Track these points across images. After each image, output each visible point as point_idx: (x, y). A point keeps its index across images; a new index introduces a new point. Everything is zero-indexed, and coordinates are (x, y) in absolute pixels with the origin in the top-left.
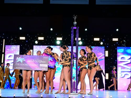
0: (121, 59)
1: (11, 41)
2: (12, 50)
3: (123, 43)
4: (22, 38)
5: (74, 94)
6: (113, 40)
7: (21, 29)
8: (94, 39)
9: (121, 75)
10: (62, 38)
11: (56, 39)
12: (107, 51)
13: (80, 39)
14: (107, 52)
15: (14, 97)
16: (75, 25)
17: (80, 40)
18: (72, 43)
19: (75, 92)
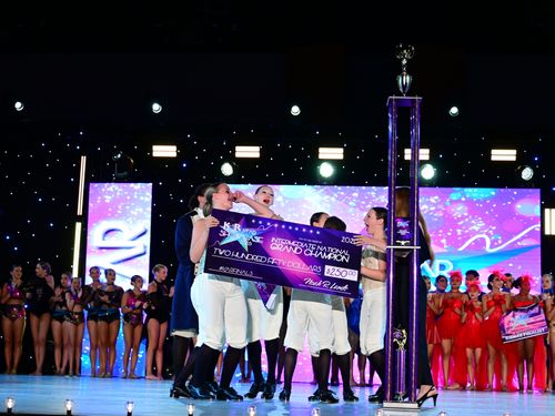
4: (165, 152)
8: (494, 152)
10: (341, 150)
11: (318, 153)
14: (552, 215)
15: (130, 414)
16: (404, 87)
17: (427, 158)
18: (392, 174)
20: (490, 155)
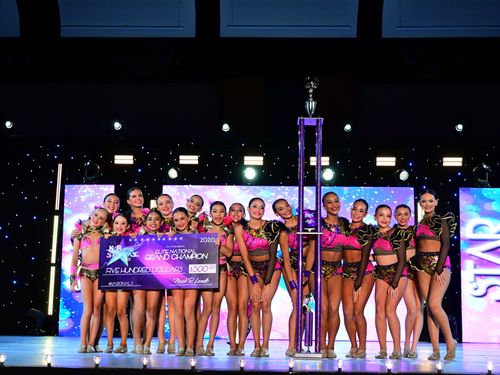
0: (474, 232)
1: (83, 169)
4: (124, 159)
5: (308, 355)
6: (445, 164)
7: (117, 126)
8: (378, 159)
9: (476, 289)
10: (261, 158)
11: (243, 161)
13: (325, 161)
15: (97, 366)
16: (311, 111)
17: (328, 164)
18: (301, 177)
19: (312, 349)
20: (375, 162)
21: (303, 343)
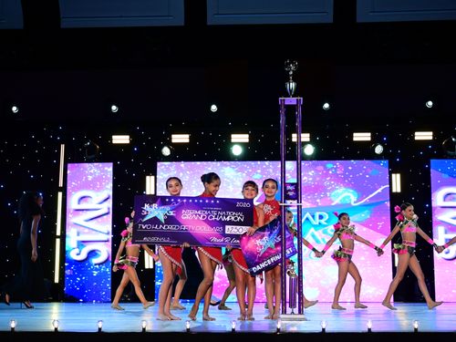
0: (444, 200)
1: (84, 148)
2: (90, 178)
3: (451, 145)
4: (121, 139)
5: (292, 316)
6: (416, 138)
7: (114, 108)
8: (355, 134)
9: (447, 253)
10: (247, 136)
11: (230, 138)
12: (398, 175)
13: (306, 137)
14: (397, 178)
15: (100, 329)
16: (291, 91)
17: (308, 140)
19: (296, 310)
20: (352, 137)
21: (288, 305)
